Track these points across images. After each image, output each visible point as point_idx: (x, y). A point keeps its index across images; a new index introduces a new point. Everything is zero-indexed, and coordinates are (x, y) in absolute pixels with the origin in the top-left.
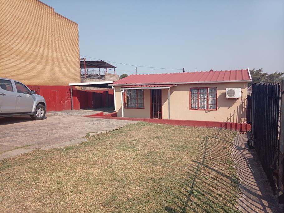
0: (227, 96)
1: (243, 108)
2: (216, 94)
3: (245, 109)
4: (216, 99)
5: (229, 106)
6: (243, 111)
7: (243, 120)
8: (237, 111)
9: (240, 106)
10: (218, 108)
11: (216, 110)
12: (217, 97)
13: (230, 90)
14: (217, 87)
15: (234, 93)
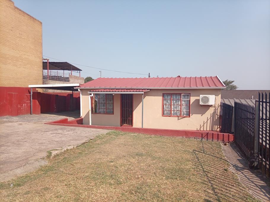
0: (202, 103)
2: (190, 101)
3: (218, 116)
4: (190, 105)
5: (203, 113)
6: (216, 118)
7: (216, 128)
8: (211, 118)
10: (192, 115)
11: (190, 116)
12: (191, 104)
13: (204, 97)
15: (207, 100)
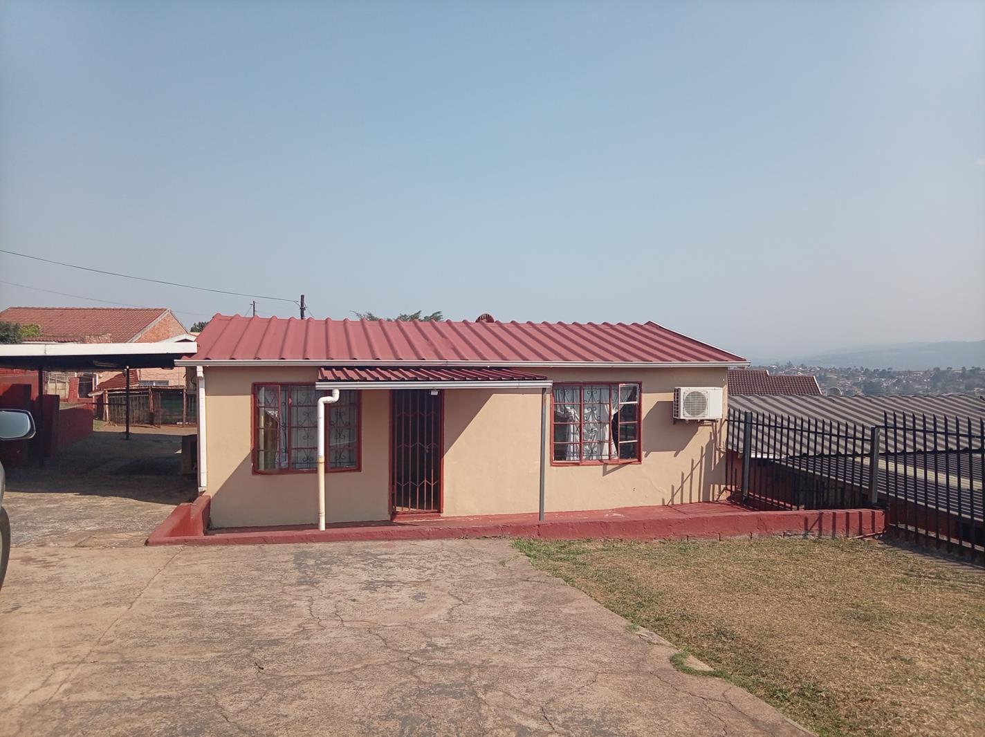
1: (717, 452)
2: (639, 407)
3: (722, 455)
4: (639, 423)
5: (678, 448)
6: (717, 461)
7: (717, 492)
8: (701, 461)
9: (709, 446)
10: (646, 456)
11: (640, 461)
12: (644, 414)
13: (693, 393)
14: (640, 384)
